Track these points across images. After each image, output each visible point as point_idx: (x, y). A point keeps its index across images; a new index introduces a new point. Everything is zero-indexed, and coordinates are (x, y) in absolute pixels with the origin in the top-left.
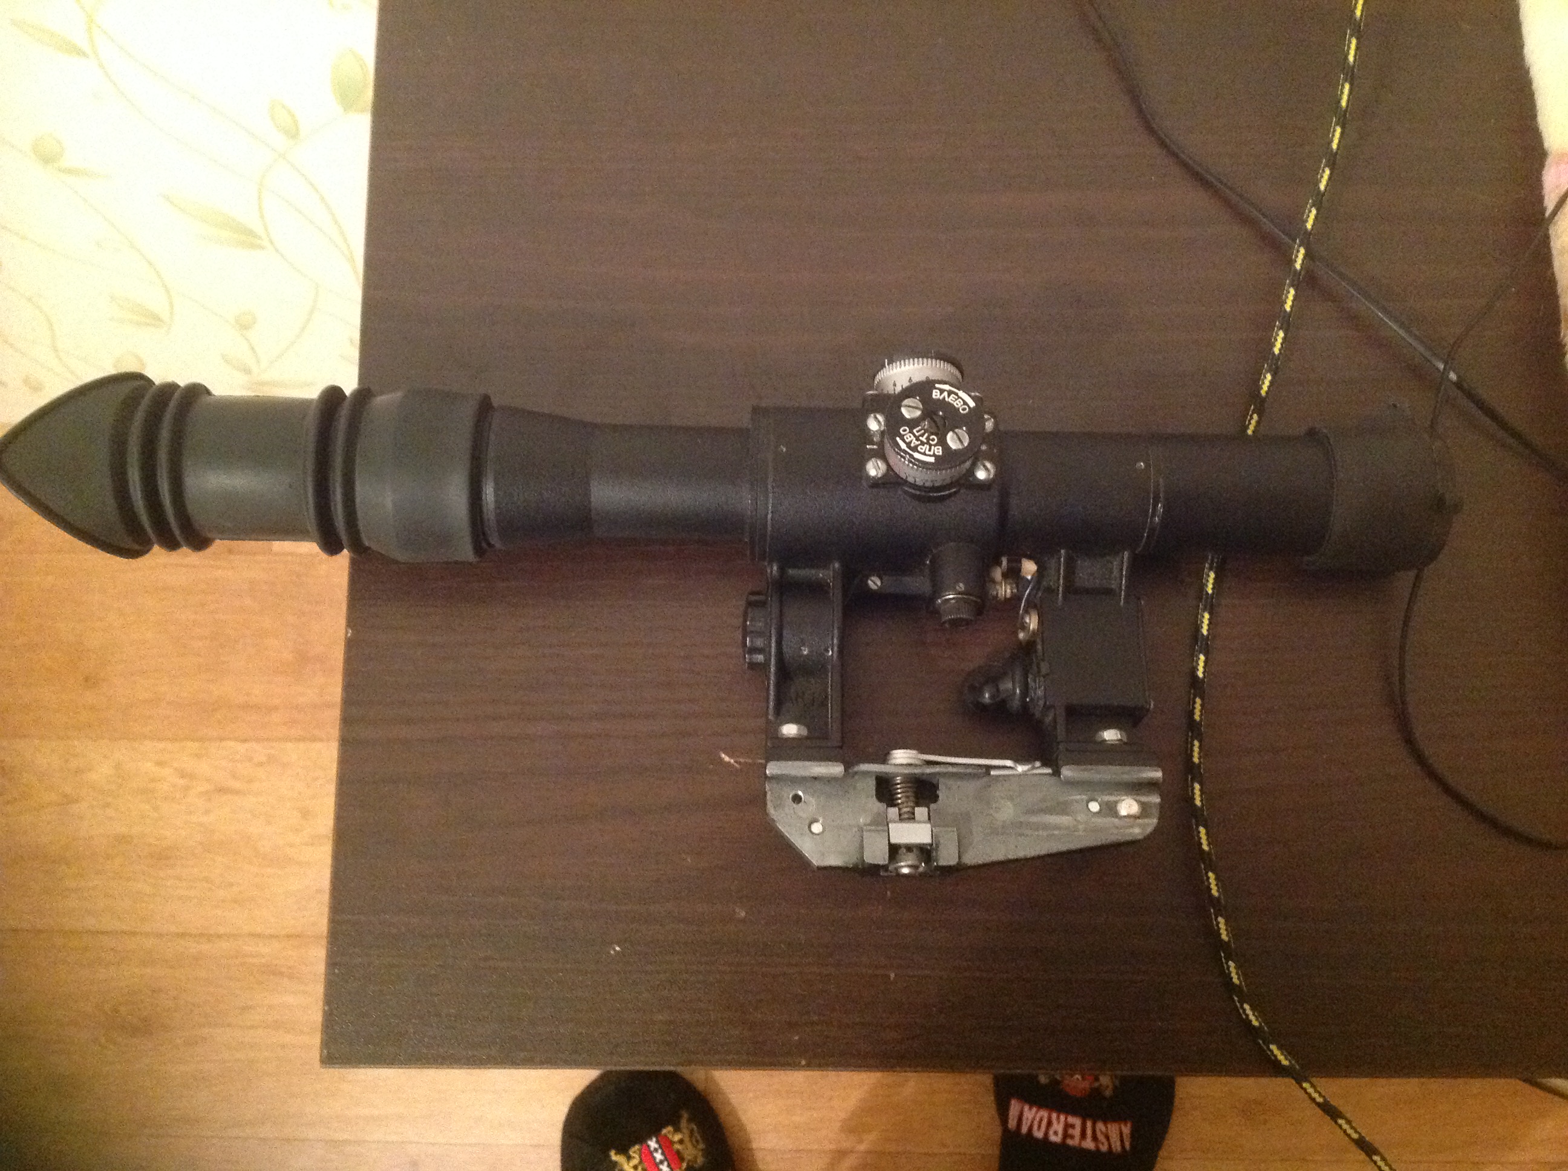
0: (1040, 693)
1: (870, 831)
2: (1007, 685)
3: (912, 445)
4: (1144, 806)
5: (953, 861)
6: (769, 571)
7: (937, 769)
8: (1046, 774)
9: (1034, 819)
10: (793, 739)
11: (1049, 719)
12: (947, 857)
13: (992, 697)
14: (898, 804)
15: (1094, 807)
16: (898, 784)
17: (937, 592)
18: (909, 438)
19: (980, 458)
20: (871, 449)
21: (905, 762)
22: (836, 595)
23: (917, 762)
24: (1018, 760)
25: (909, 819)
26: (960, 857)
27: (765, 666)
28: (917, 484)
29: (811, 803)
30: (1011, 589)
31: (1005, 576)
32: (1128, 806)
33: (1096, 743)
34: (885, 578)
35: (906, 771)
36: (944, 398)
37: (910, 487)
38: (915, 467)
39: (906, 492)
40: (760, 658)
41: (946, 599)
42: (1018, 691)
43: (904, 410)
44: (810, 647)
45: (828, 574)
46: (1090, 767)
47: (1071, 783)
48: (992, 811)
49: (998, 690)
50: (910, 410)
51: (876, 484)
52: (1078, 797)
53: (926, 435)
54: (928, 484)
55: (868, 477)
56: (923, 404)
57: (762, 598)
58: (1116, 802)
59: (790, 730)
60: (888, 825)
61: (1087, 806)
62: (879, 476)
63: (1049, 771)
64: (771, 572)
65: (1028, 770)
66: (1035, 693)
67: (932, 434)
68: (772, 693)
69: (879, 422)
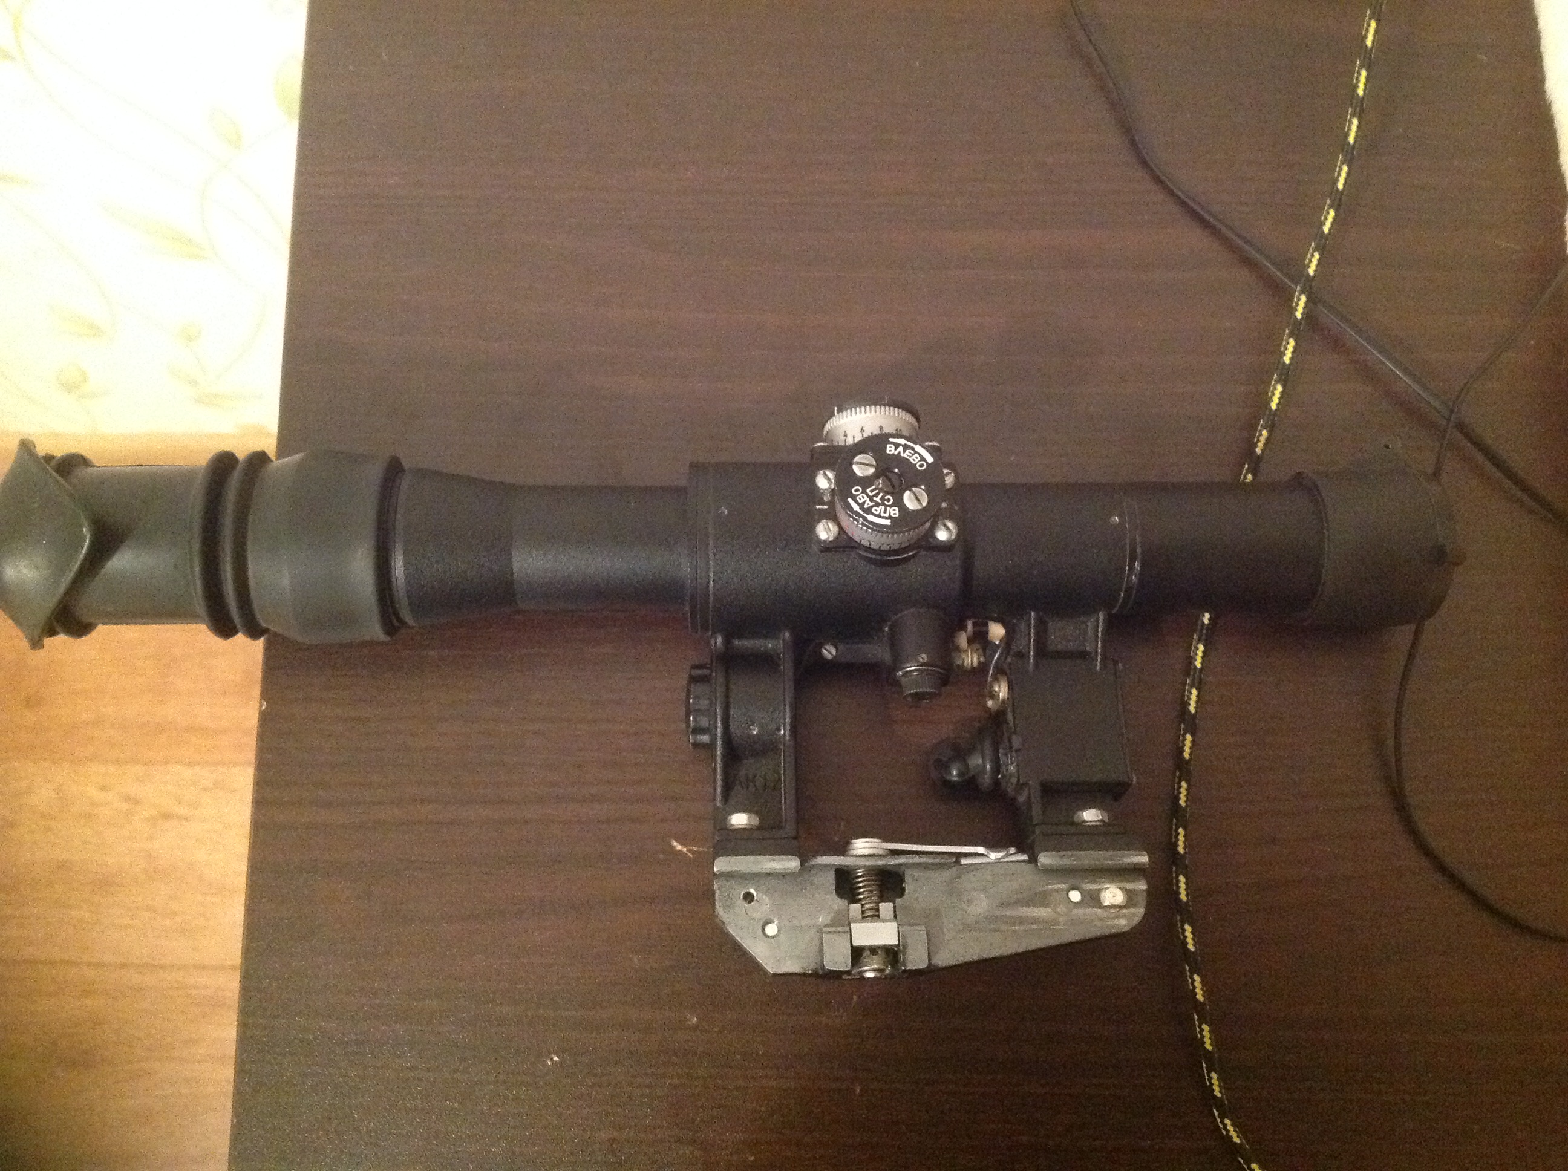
0: (1012, 768)
1: (830, 932)
2: (975, 761)
3: (866, 506)
4: (1129, 893)
5: (922, 965)
6: (713, 642)
7: (902, 860)
8: (1022, 861)
9: (1009, 912)
10: (744, 829)
11: (1022, 799)
12: (916, 959)
13: (959, 775)
14: (860, 900)
15: (1075, 896)
16: (860, 877)
17: (897, 661)
18: (862, 498)
19: (941, 517)
20: (819, 509)
21: (866, 852)
22: (787, 667)
23: (881, 852)
24: (993, 846)
25: (873, 916)
26: (929, 960)
27: (710, 747)
28: (872, 546)
29: (764, 903)
30: (979, 659)
31: (970, 641)
32: (1112, 895)
33: (1073, 824)
34: (841, 647)
35: (868, 863)
36: (899, 453)
37: (866, 551)
38: (869, 530)
39: (861, 556)
40: (705, 738)
41: (907, 671)
42: (988, 767)
43: (855, 468)
44: (761, 726)
45: (778, 644)
46: (1069, 853)
47: (1051, 872)
48: (964, 906)
49: (967, 766)
50: (864, 466)
51: (828, 548)
52: (1057, 886)
53: (881, 494)
54: (885, 547)
55: (819, 540)
56: (876, 461)
57: (706, 672)
58: (1100, 890)
59: (739, 820)
60: (849, 924)
61: (1067, 894)
62: (831, 539)
63: (1025, 857)
64: (716, 643)
65: (1003, 858)
66: (1007, 770)
67: (888, 493)
68: (719, 777)
69: (829, 479)
